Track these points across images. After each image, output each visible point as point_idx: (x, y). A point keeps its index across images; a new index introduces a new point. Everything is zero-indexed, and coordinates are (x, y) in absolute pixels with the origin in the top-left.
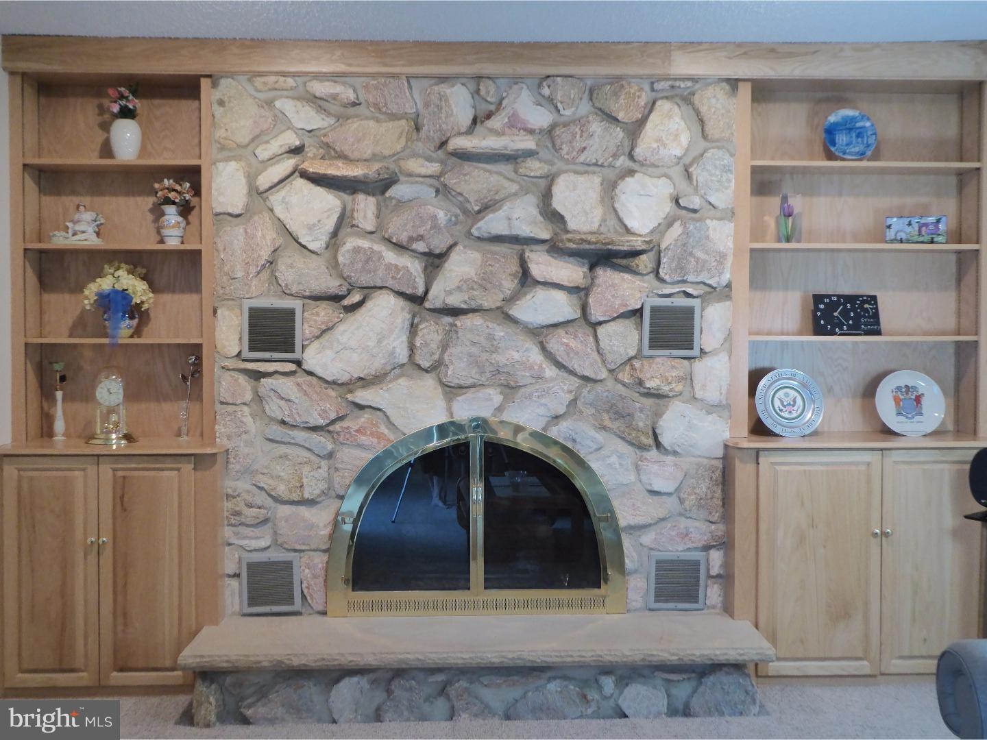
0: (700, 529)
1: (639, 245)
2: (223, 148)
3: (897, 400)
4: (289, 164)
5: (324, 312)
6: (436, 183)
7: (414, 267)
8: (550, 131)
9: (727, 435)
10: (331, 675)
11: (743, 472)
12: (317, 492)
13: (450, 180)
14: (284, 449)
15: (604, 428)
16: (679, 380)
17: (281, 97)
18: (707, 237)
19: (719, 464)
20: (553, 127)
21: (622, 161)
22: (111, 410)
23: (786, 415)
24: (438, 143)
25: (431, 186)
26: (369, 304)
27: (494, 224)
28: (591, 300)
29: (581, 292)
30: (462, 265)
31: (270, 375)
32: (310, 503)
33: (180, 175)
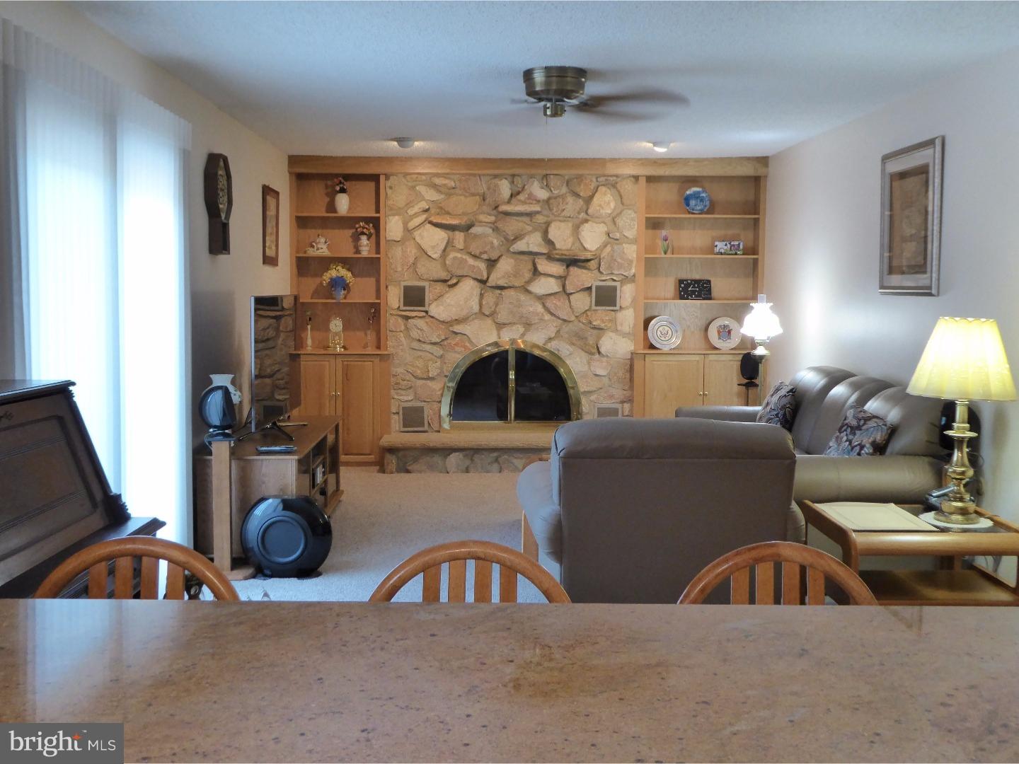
0: (618, 393)
1: (589, 256)
2: (391, 209)
3: (719, 332)
4: (423, 217)
5: (439, 287)
6: (492, 226)
7: (482, 266)
8: (547, 201)
9: (632, 348)
10: (447, 451)
11: (638, 365)
12: (435, 374)
13: (500, 225)
14: (420, 353)
15: (573, 344)
16: (610, 321)
17: (419, 185)
18: (624, 252)
19: (628, 362)
20: (549, 199)
21: (583, 215)
22: (336, 334)
23: (663, 339)
24: (494, 207)
25: (491, 227)
26: (460, 284)
27: (521, 246)
28: (567, 282)
29: (562, 279)
30: (505, 265)
31: (413, 318)
32: (432, 379)
33: (368, 220)
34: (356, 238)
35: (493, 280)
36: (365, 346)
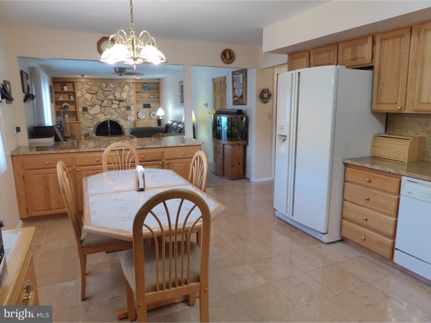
1: (124, 100)
3: (153, 115)
4: (86, 91)
5: (91, 107)
7: (100, 102)
9: (135, 119)
11: (136, 122)
13: (104, 93)
14: (87, 122)
15: (122, 118)
16: (130, 113)
17: (84, 84)
18: (131, 99)
19: (134, 122)
20: (114, 87)
21: (122, 91)
22: (67, 118)
23: (141, 117)
24: (102, 89)
25: (102, 94)
26: (96, 106)
27: (109, 97)
28: (120, 105)
29: (118, 104)
30: (106, 102)
31: (85, 114)
32: (91, 127)
33: (72, 92)
34: (69, 96)
35: (103, 105)
36: (74, 121)
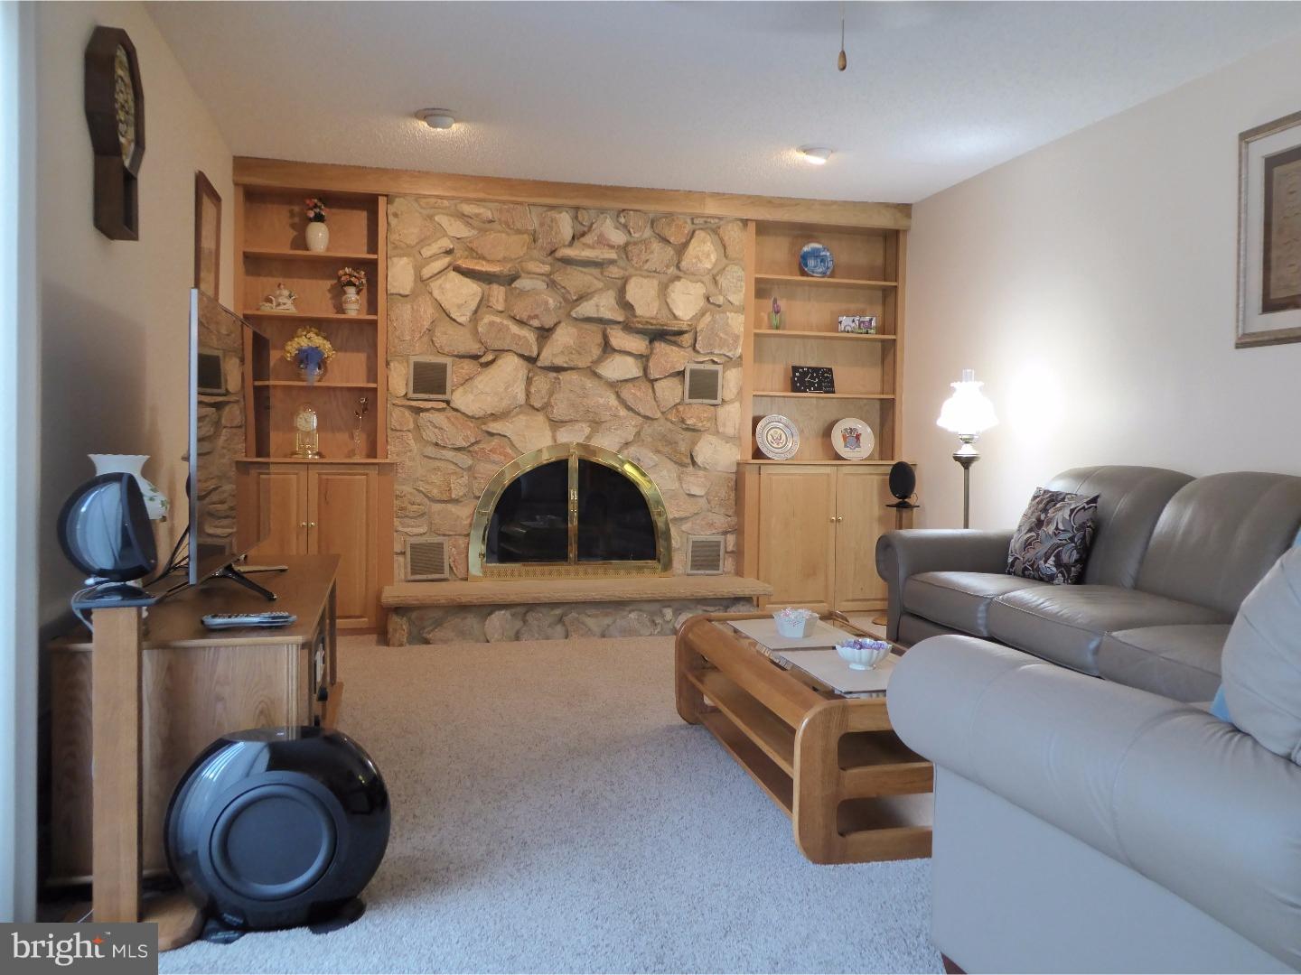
0: (720, 520)
1: (685, 328)
2: (396, 248)
3: (845, 438)
4: (446, 260)
5: (468, 367)
6: (547, 279)
7: (531, 337)
8: (624, 248)
9: (739, 457)
10: (487, 608)
11: (750, 479)
12: (461, 494)
13: (557, 277)
14: (437, 463)
15: (658, 451)
16: (709, 419)
17: (438, 213)
18: (727, 324)
19: (733, 476)
20: (627, 244)
21: (672, 270)
22: (308, 434)
23: (775, 445)
24: (549, 252)
25: (544, 281)
26: (499, 362)
27: (587, 309)
28: (651, 364)
29: (644, 359)
30: (564, 337)
31: (427, 410)
32: (456, 501)
33: (357, 264)
34: (338, 291)
35: (547, 357)
36: (351, 453)
